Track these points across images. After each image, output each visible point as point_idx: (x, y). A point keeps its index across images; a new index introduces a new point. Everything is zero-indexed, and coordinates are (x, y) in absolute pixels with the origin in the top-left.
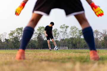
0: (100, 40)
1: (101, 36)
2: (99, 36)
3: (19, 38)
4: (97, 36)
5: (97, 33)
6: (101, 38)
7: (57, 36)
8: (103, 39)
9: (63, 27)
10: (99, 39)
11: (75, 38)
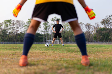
0: (93, 34)
1: (93, 29)
2: (91, 30)
3: (7, 31)
4: (89, 30)
5: (89, 26)
6: (94, 31)
7: (48, 29)
8: (95, 33)
9: (54, 20)
10: (91, 32)
11: (67, 31)
